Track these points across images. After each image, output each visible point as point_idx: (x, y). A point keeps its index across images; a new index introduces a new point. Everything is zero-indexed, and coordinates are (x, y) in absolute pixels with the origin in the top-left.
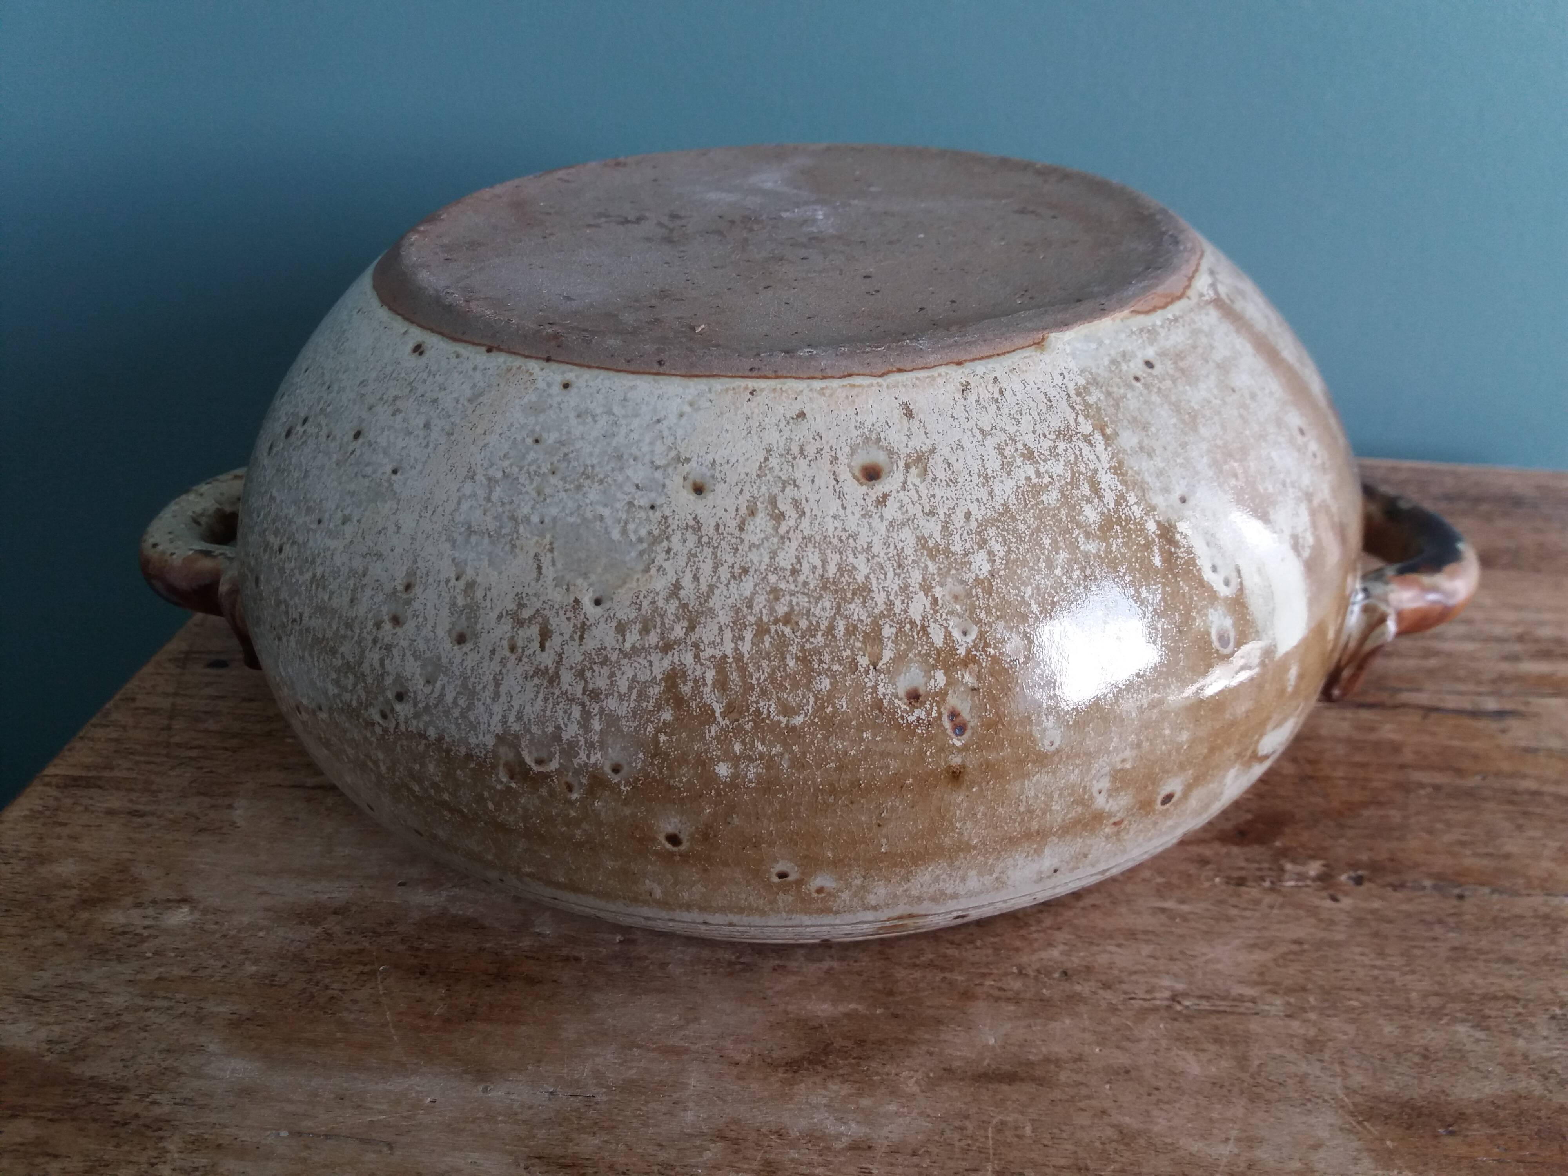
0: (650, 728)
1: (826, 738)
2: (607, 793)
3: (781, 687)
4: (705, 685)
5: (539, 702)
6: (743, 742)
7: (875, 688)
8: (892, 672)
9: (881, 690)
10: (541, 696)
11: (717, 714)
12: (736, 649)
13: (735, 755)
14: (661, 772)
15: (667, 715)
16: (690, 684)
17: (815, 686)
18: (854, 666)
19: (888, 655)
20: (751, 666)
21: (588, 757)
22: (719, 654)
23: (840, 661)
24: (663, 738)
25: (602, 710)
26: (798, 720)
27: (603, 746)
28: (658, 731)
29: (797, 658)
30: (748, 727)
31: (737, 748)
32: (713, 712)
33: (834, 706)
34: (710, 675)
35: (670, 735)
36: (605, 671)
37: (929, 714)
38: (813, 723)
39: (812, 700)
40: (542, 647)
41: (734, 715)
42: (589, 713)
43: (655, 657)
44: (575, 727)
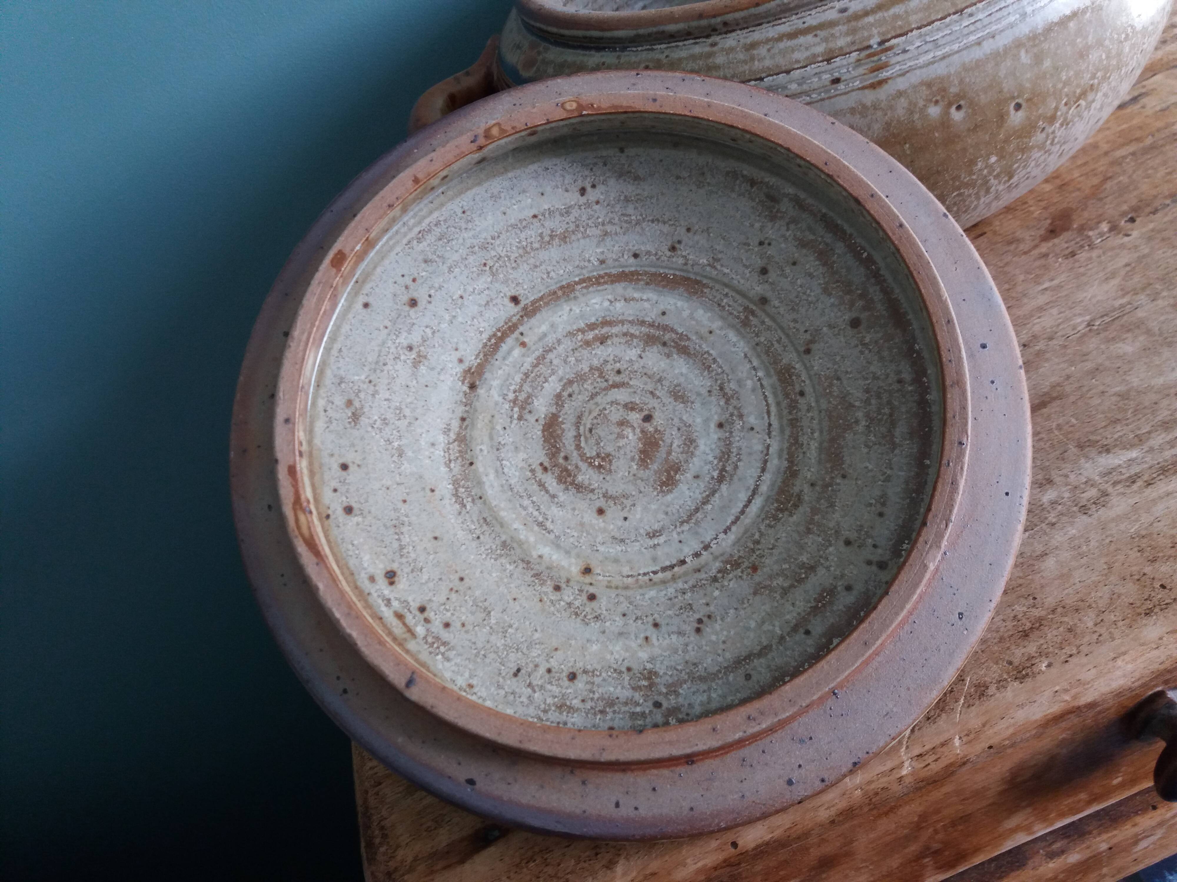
3: (961, 200)
6: (982, 175)
11: (992, 179)
13: (986, 168)
26: (955, 194)
30: (979, 181)
31: (985, 172)
32: (994, 179)
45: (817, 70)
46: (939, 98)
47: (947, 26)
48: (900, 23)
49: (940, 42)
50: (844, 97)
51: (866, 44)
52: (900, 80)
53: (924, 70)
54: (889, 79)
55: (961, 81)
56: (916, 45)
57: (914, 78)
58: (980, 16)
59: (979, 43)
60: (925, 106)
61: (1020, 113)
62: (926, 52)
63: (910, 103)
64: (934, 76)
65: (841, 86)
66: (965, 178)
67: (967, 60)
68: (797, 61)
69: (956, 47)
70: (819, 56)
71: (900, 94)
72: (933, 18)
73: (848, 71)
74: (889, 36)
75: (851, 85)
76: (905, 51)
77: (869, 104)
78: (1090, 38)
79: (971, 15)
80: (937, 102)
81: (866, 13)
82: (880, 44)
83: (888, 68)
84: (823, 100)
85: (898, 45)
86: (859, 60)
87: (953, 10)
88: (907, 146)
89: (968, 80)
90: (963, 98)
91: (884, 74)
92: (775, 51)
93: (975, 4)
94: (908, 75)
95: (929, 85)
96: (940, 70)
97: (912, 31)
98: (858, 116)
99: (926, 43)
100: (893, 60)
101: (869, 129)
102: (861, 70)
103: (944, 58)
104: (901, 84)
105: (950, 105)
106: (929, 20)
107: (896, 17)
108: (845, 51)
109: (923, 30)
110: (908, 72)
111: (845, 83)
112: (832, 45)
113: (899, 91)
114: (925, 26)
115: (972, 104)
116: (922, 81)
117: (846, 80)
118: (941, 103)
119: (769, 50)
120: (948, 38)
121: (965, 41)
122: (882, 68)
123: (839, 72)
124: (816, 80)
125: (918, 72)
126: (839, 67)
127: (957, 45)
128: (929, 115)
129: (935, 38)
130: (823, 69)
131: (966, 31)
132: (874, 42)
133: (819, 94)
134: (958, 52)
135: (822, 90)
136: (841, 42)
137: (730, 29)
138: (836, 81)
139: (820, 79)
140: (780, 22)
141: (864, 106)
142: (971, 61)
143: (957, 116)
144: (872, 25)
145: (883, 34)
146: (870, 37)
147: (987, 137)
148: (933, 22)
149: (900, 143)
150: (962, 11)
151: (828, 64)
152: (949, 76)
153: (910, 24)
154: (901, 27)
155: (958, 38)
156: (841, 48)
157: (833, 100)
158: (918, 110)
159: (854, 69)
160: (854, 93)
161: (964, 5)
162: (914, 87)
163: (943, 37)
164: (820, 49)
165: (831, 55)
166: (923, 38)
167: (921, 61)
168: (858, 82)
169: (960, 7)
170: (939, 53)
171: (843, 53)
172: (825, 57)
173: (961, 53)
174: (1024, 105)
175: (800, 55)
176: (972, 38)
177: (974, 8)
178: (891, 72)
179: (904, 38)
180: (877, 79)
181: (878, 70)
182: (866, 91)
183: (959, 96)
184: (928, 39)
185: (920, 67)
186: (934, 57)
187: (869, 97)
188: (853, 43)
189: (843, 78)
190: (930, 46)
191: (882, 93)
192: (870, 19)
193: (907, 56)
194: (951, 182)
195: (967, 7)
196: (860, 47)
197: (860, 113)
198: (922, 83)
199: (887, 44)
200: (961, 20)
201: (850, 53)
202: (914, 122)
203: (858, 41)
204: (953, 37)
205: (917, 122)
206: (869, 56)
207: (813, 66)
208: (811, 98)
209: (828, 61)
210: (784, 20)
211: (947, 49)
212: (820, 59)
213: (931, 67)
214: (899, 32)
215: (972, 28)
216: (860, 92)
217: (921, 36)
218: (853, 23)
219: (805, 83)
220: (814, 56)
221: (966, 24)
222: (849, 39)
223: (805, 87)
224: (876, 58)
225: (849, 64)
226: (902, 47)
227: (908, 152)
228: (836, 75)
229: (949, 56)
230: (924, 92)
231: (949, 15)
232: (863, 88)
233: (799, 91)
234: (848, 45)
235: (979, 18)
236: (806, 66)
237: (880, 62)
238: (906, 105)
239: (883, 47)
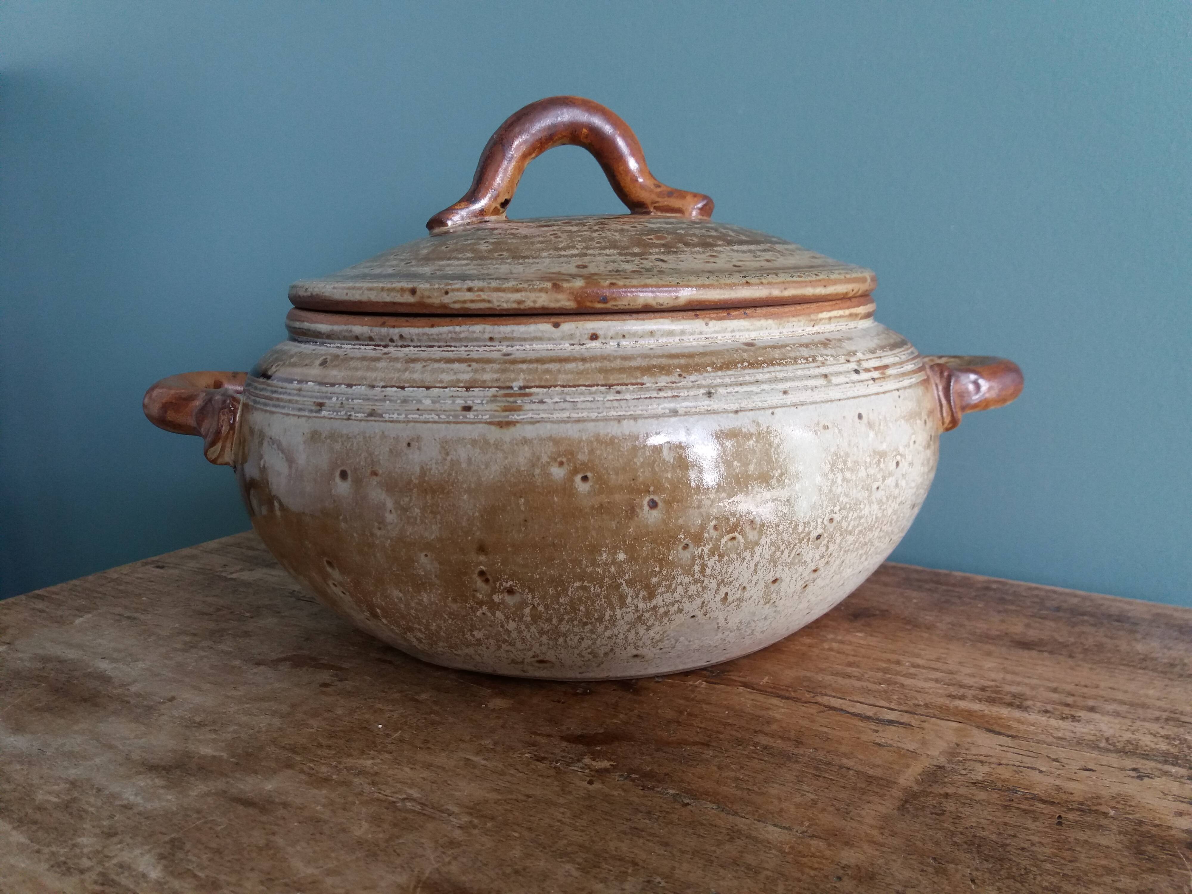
0: (664, 573)
1: (561, 575)
2: (693, 531)
3: (588, 598)
4: (632, 597)
5: (730, 571)
6: (609, 572)
7: (533, 597)
8: (523, 604)
9: (530, 596)
10: (729, 573)
11: (624, 584)
12: (614, 612)
13: (614, 565)
14: (659, 550)
15: (654, 580)
16: (641, 595)
17: (568, 599)
18: (547, 607)
19: (527, 610)
20: (605, 605)
21: (703, 550)
22: (624, 609)
23: (554, 609)
24: (657, 569)
25: (693, 576)
26: (577, 584)
27: (693, 559)
28: (660, 572)
29: (579, 610)
30: (606, 580)
31: (613, 569)
32: (627, 585)
33: (557, 591)
34: (629, 600)
35: (653, 571)
36: (690, 593)
37: (501, 584)
38: (569, 583)
39: (570, 593)
40: (726, 594)
41: (614, 585)
42: (701, 572)
43: (661, 603)
44: (709, 564)
45: (454, 394)
46: (564, 460)
47: (591, 393)
48: (548, 377)
49: (579, 406)
50: (469, 427)
51: (508, 384)
52: (529, 427)
53: (556, 426)
54: (517, 422)
55: (592, 451)
56: (555, 400)
57: (545, 430)
58: (628, 396)
59: (619, 419)
60: (548, 463)
61: (655, 513)
62: (563, 409)
63: (534, 454)
64: (564, 436)
65: (471, 415)
66: (587, 566)
67: (602, 432)
68: (441, 381)
69: (594, 415)
70: (462, 382)
71: (525, 441)
72: (581, 382)
73: (482, 403)
74: (533, 384)
75: (480, 417)
76: (542, 402)
77: (492, 441)
78: (752, 467)
79: (618, 392)
80: (561, 464)
81: (523, 361)
82: (521, 388)
83: (521, 413)
84: (449, 423)
85: (538, 394)
86: (495, 396)
87: (603, 383)
88: (523, 500)
89: (598, 452)
90: (592, 470)
91: (515, 417)
92: (429, 368)
93: (627, 385)
94: (538, 425)
95: (556, 441)
96: (571, 431)
97: (555, 386)
98: (478, 450)
99: (565, 401)
100: (527, 407)
101: (486, 468)
102: (493, 406)
103: (578, 421)
104: (529, 432)
105: (575, 471)
106: (577, 383)
107: (547, 371)
108: (486, 385)
109: (566, 390)
110: (538, 422)
111: (475, 413)
112: (478, 376)
113: (524, 438)
114: (570, 386)
115: (599, 479)
116: (551, 436)
117: (477, 411)
118: (566, 466)
119: (424, 366)
120: (589, 405)
121: (605, 414)
122: (515, 411)
123: (473, 401)
124: (450, 402)
125: (549, 426)
126: (474, 396)
127: (596, 414)
128: (551, 474)
129: (575, 400)
130: (459, 394)
131: (608, 404)
132: (516, 385)
133: (448, 417)
134: (593, 420)
135: (452, 413)
136: (487, 377)
137: (405, 344)
138: (468, 409)
139: (454, 402)
140: (449, 349)
141: (486, 442)
142: (607, 435)
143: (582, 487)
144: (522, 371)
145: (528, 381)
146: (515, 380)
147: (614, 524)
148: (579, 386)
149: (515, 495)
150: (610, 386)
151: (467, 391)
152: (580, 441)
153: (556, 380)
154: (547, 380)
155: (598, 408)
156: (485, 381)
157: (458, 426)
158: (540, 465)
159: (487, 403)
160: (481, 426)
161: (615, 382)
162: (541, 440)
163: (584, 402)
164: (466, 377)
165: (473, 385)
166: (563, 396)
167: (555, 416)
168: (487, 417)
169: (610, 382)
170: (574, 415)
171: (484, 386)
172: (467, 385)
173: (597, 424)
174: (660, 505)
175: (446, 377)
176: (613, 413)
177: (624, 387)
178: (521, 417)
179: (545, 390)
180: (507, 420)
181: (510, 411)
182: (493, 428)
183: (585, 466)
184: (568, 399)
185: (552, 422)
186: (569, 417)
187: (494, 434)
188: (497, 380)
189: (474, 408)
190: (567, 405)
191: (508, 434)
192: (524, 366)
193: (542, 407)
194: (570, 565)
195: (618, 385)
196: (502, 385)
197: (481, 448)
198: (550, 438)
199: (527, 390)
200: (607, 393)
201: (490, 388)
202: (534, 476)
203: (502, 380)
204: (592, 405)
205: (537, 477)
206: (506, 395)
207: (452, 389)
208: (439, 418)
209: (468, 389)
210: (453, 348)
211: (585, 414)
212: (462, 385)
213: (563, 425)
214: (543, 384)
215: (616, 404)
216: (487, 426)
217: (563, 392)
218: (507, 365)
219: (439, 402)
220: (458, 381)
221: (612, 398)
222: (495, 376)
223: (437, 406)
224: (511, 399)
225: (484, 397)
226: (540, 397)
227: (523, 508)
228: (470, 403)
229: (585, 421)
230: (550, 448)
231: (598, 385)
232: (490, 423)
233: (430, 408)
234: (492, 381)
235: (625, 397)
236: (446, 388)
237: (514, 404)
238: (528, 455)
239: (523, 391)
